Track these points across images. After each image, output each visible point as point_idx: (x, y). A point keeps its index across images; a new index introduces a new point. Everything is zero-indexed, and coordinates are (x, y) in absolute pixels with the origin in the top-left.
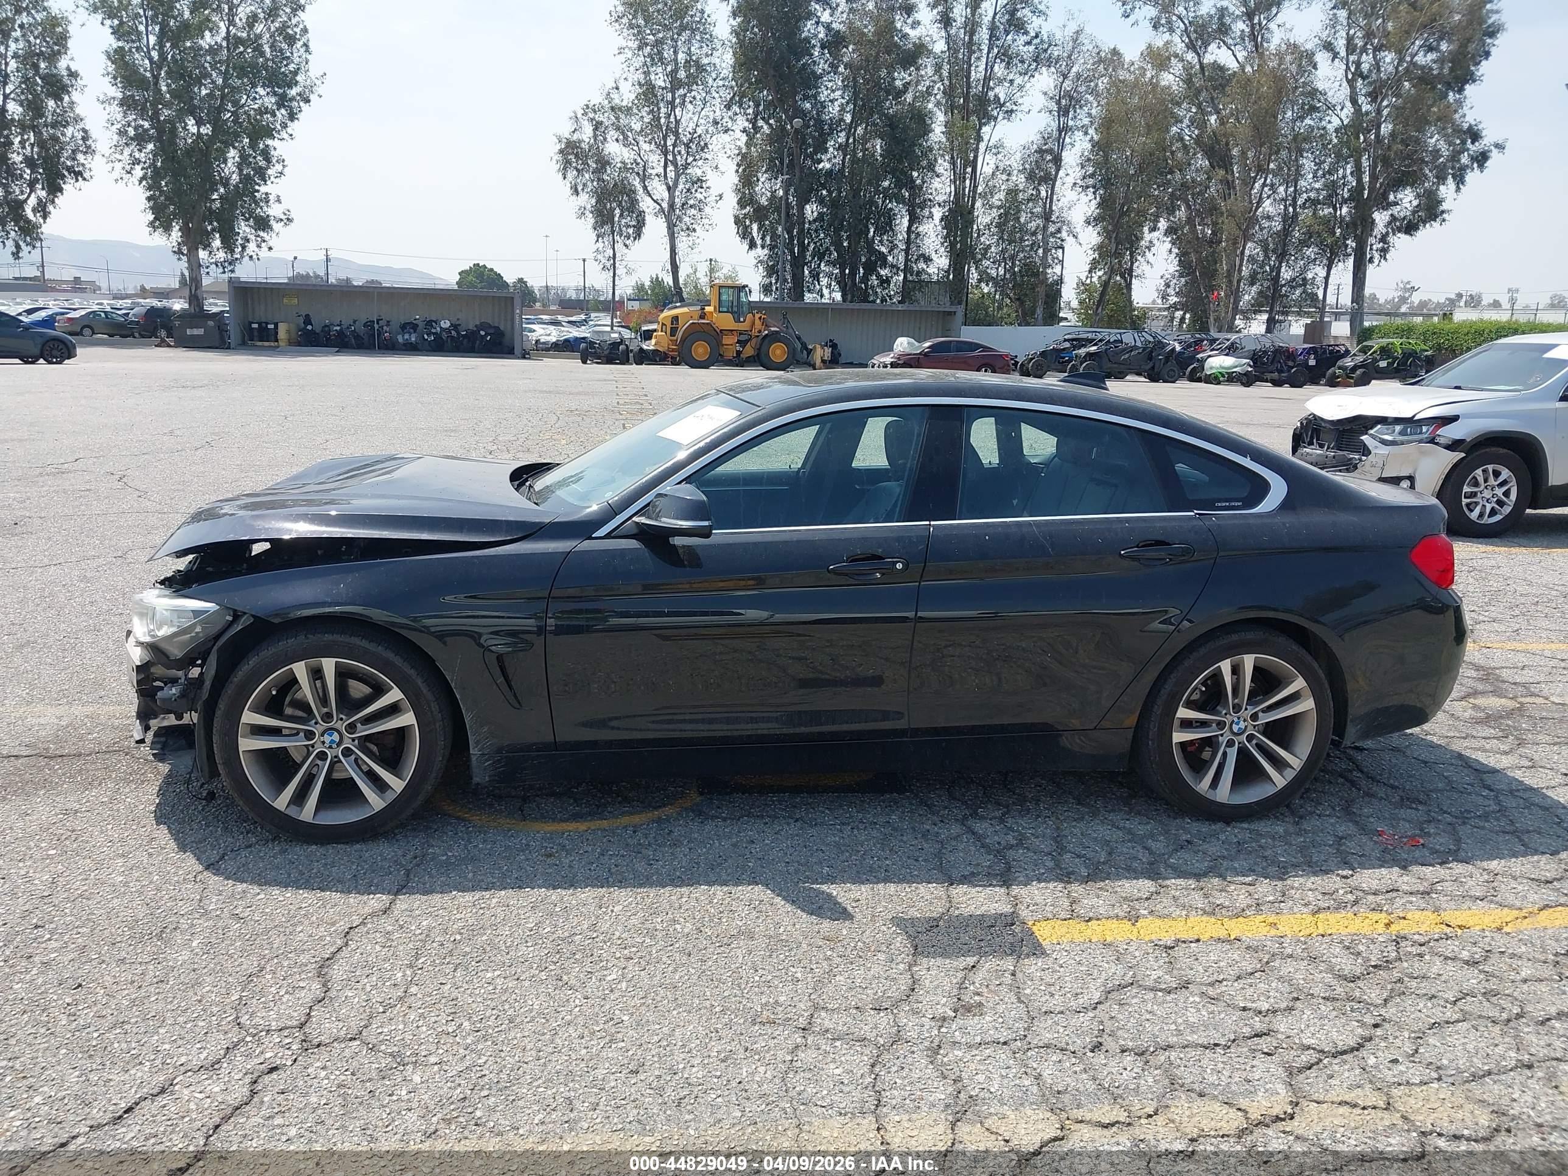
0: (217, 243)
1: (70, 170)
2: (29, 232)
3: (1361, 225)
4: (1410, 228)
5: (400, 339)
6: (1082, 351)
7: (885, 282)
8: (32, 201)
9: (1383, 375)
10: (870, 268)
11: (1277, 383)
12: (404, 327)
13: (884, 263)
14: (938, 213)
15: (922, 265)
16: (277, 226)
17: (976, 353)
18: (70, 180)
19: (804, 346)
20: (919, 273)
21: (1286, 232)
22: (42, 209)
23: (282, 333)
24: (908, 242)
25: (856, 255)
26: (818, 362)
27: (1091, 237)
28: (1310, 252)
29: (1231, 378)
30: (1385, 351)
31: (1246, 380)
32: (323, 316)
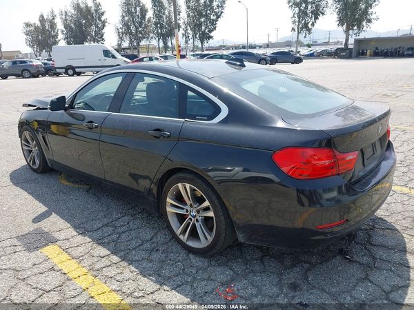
0: (355, 28)
1: (321, 13)
2: (309, 30)
5: (406, 53)
8: (311, 23)
12: (408, 49)
16: (373, 21)
18: (321, 15)
22: (313, 25)
23: (368, 53)
32: (381, 47)
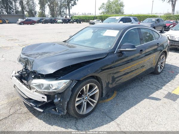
3: (68, 5)
4: (73, 5)
6: (43, 20)
7: (13, 11)
9: (75, 22)
10: (10, 9)
11: (65, 23)
13: (12, 9)
14: (18, 2)
15: (17, 9)
17: (32, 21)
19: (4, 20)
20: (17, 10)
21: (61, 6)
24: (15, 6)
25: (8, 7)
26: (7, 23)
27: (39, 6)
28: (64, 8)
29: (60, 23)
30: (75, 19)
31: (62, 23)
